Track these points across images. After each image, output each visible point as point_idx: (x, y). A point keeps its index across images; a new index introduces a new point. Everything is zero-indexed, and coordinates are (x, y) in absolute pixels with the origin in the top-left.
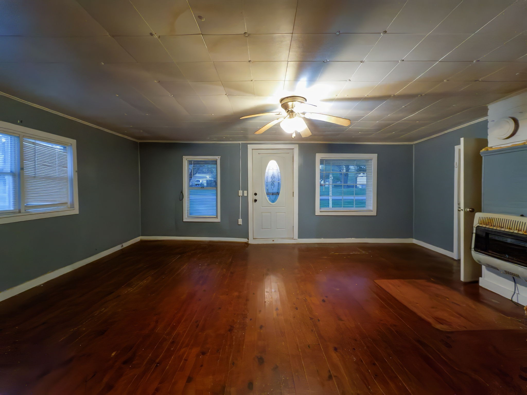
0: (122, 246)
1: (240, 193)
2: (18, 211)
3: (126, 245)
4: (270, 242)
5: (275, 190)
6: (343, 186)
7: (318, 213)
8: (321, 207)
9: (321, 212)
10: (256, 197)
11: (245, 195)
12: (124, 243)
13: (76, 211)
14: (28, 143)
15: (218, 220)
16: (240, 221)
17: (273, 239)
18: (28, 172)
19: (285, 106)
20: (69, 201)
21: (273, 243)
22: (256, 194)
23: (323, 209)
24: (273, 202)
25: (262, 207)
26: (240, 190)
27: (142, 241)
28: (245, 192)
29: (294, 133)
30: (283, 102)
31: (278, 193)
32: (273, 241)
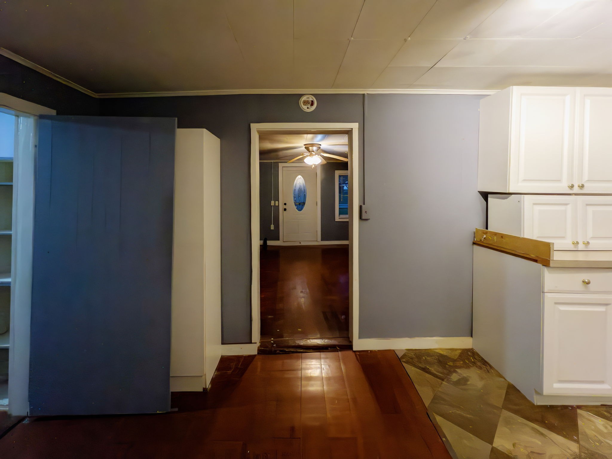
1: (272, 203)
4: (298, 244)
5: (302, 200)
7: (337, 219)
8: (340, 214)
9: (340, 219)
10: (285, 207)
11: (277, 204)
16: (272, 227)
17: (300, 242)
19: (307, 148)
21: (300, 245)
22: (285, 204)
23: (342, 216)
24: (300, 210)
25: (291, 214)
26: (272, 200)
28: (277, 202)
29: (313, 165)
30: (307, 146)
31: (304, 203)
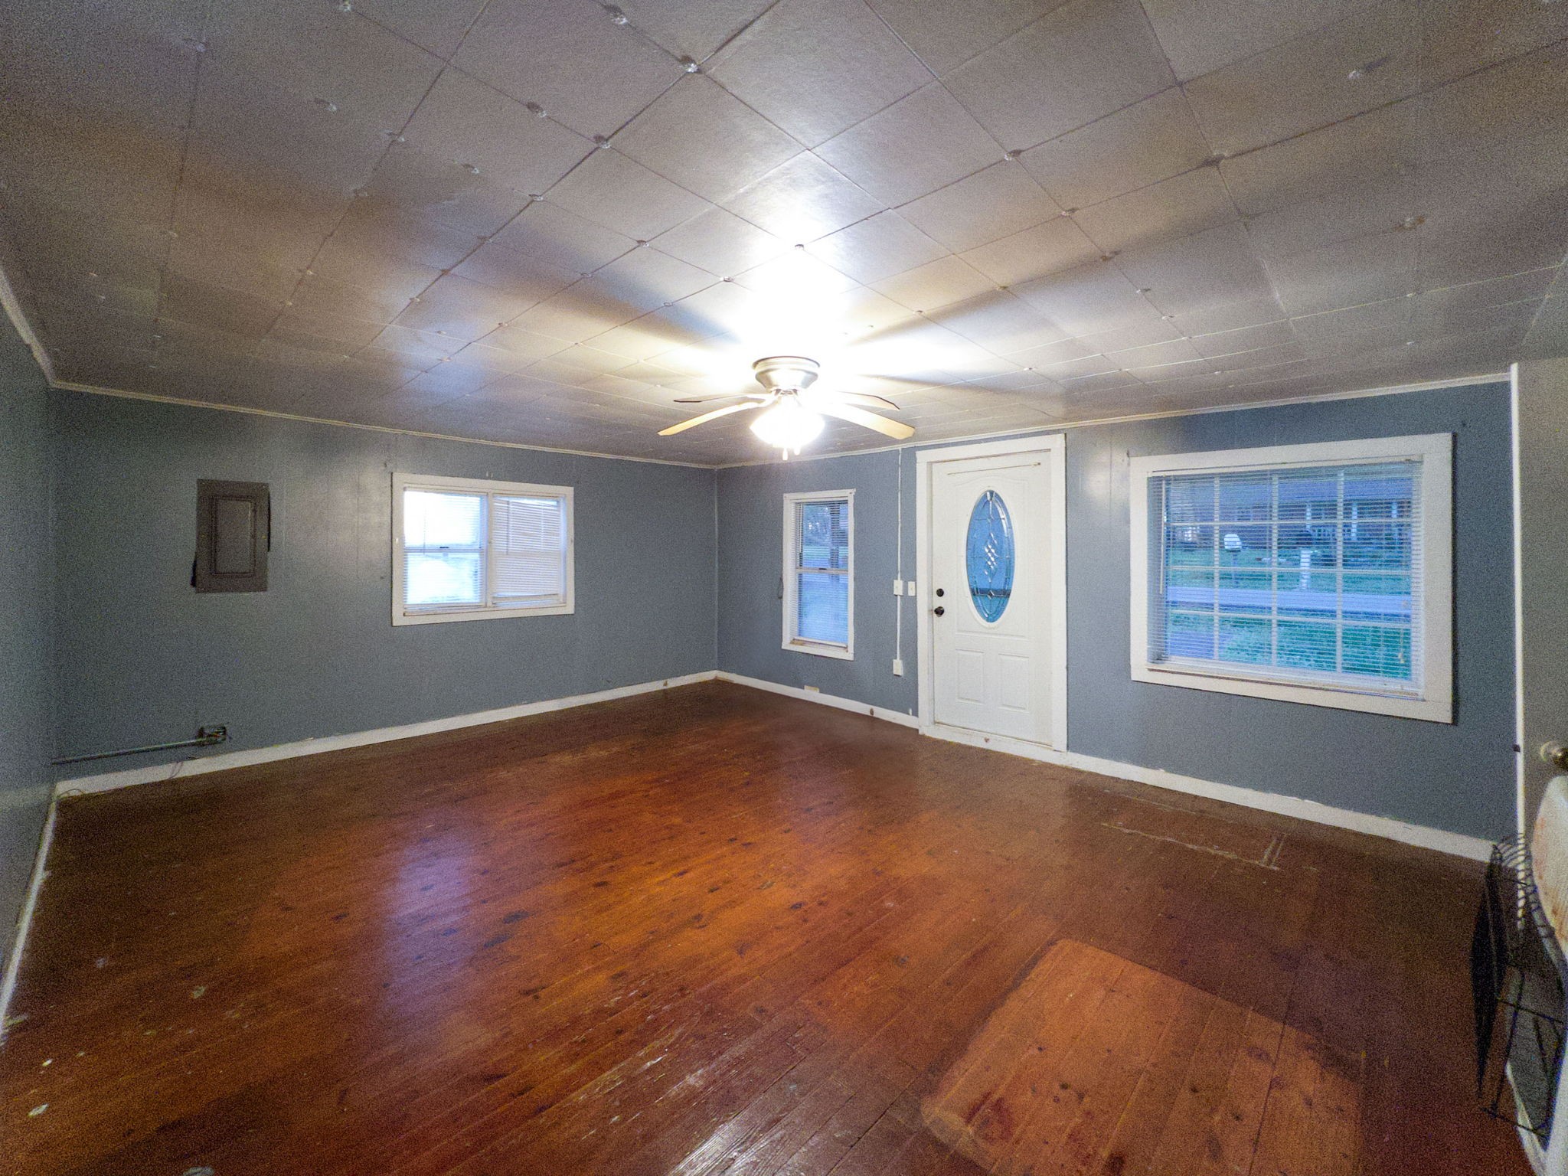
0: (666, 684)
1: (898, 587)
2: (483, 604)
3: (674, 683)
4: (978, 743)
5: (998, 584)
6: (1275, 577)
7: (1138, 673)
9: (1152, 672)
10: (938, 602)
11: (911, 593)
12: (670, 677)
13: (570, 609)
14: (499, 503)
15: (849, 656)
16: (898, 667)
17: (987, 736)
18: (499, 546)
20: (561, 592)
21: (986, 746)
22: (940, 593)
23: (1157, 664)
24: (991, 618)
25: (959, 631)
26: (897, 579)
27: (717, 682)
28: (911, 584)
31: (1006, 594)
32: (987, 740)
